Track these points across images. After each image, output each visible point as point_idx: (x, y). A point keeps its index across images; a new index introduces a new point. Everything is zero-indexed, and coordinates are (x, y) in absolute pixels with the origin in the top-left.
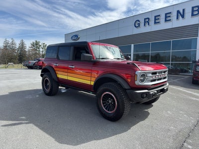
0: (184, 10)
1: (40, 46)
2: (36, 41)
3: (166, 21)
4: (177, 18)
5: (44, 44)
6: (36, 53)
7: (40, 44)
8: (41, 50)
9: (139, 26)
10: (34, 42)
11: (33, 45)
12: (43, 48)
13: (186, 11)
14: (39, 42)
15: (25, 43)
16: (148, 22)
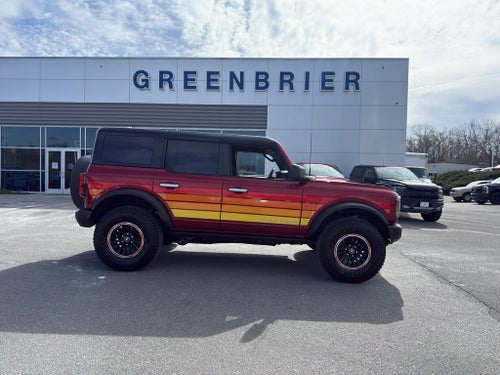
0: (242, 74)
3: (209, 87)
4: (231, 87)
9: (147, 85)
13: (246, 78)
16: (169, 81)
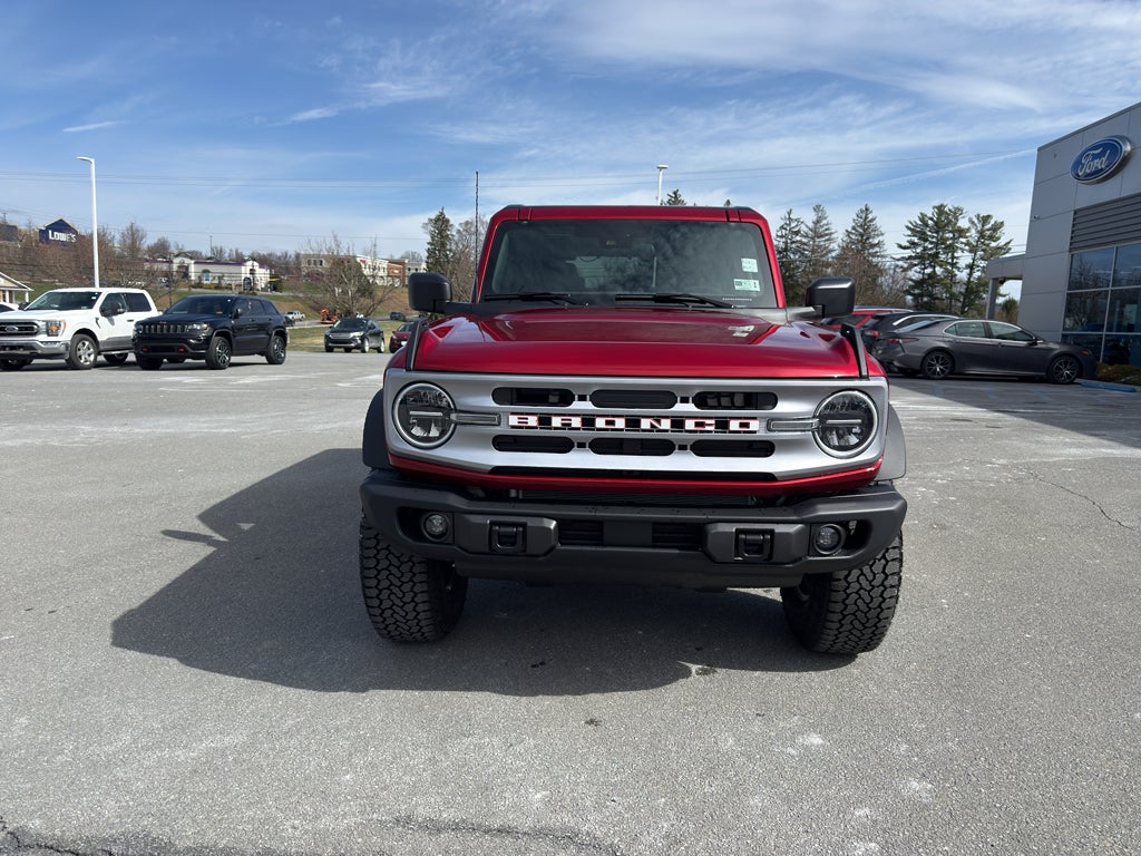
1: (961, 232)
2: (940, 209)
5: (986, 219)
6: (932, 276)
7: (963, 223)
8: (964, 258)
10: (930, 212)
11: (919, 231)
12: (973, 250)
14: (957, 212)
15: (877, 222)
